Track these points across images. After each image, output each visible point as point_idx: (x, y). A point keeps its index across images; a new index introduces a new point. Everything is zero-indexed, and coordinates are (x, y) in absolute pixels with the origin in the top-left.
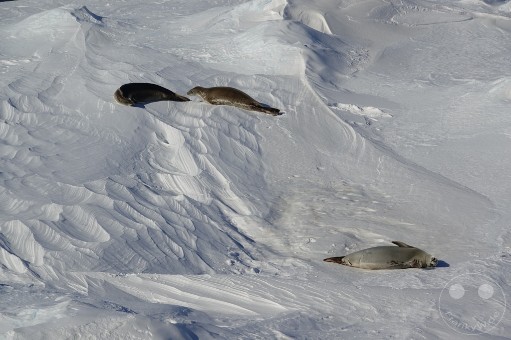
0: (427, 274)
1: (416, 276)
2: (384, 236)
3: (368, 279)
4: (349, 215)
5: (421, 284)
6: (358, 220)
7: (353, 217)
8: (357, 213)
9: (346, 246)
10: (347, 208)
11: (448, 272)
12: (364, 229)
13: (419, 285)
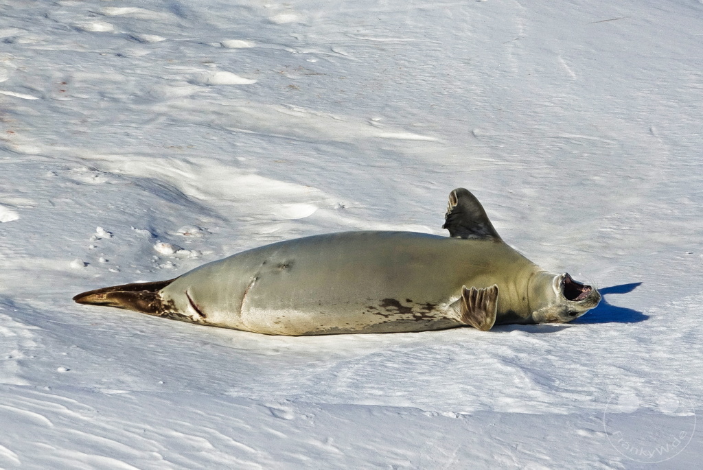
0: (549, 352)
1: (506, 361)
2: (314, 191)
3: (296, 376)
4: (138, 100)
5: (538, 393)
6: (184, 123)
7: (158, 108)
8: (169, 90)
9: (155, 236)
10: (121, 70)
11: (640, 340)
12: (221, 161)
13: (531, 399)
